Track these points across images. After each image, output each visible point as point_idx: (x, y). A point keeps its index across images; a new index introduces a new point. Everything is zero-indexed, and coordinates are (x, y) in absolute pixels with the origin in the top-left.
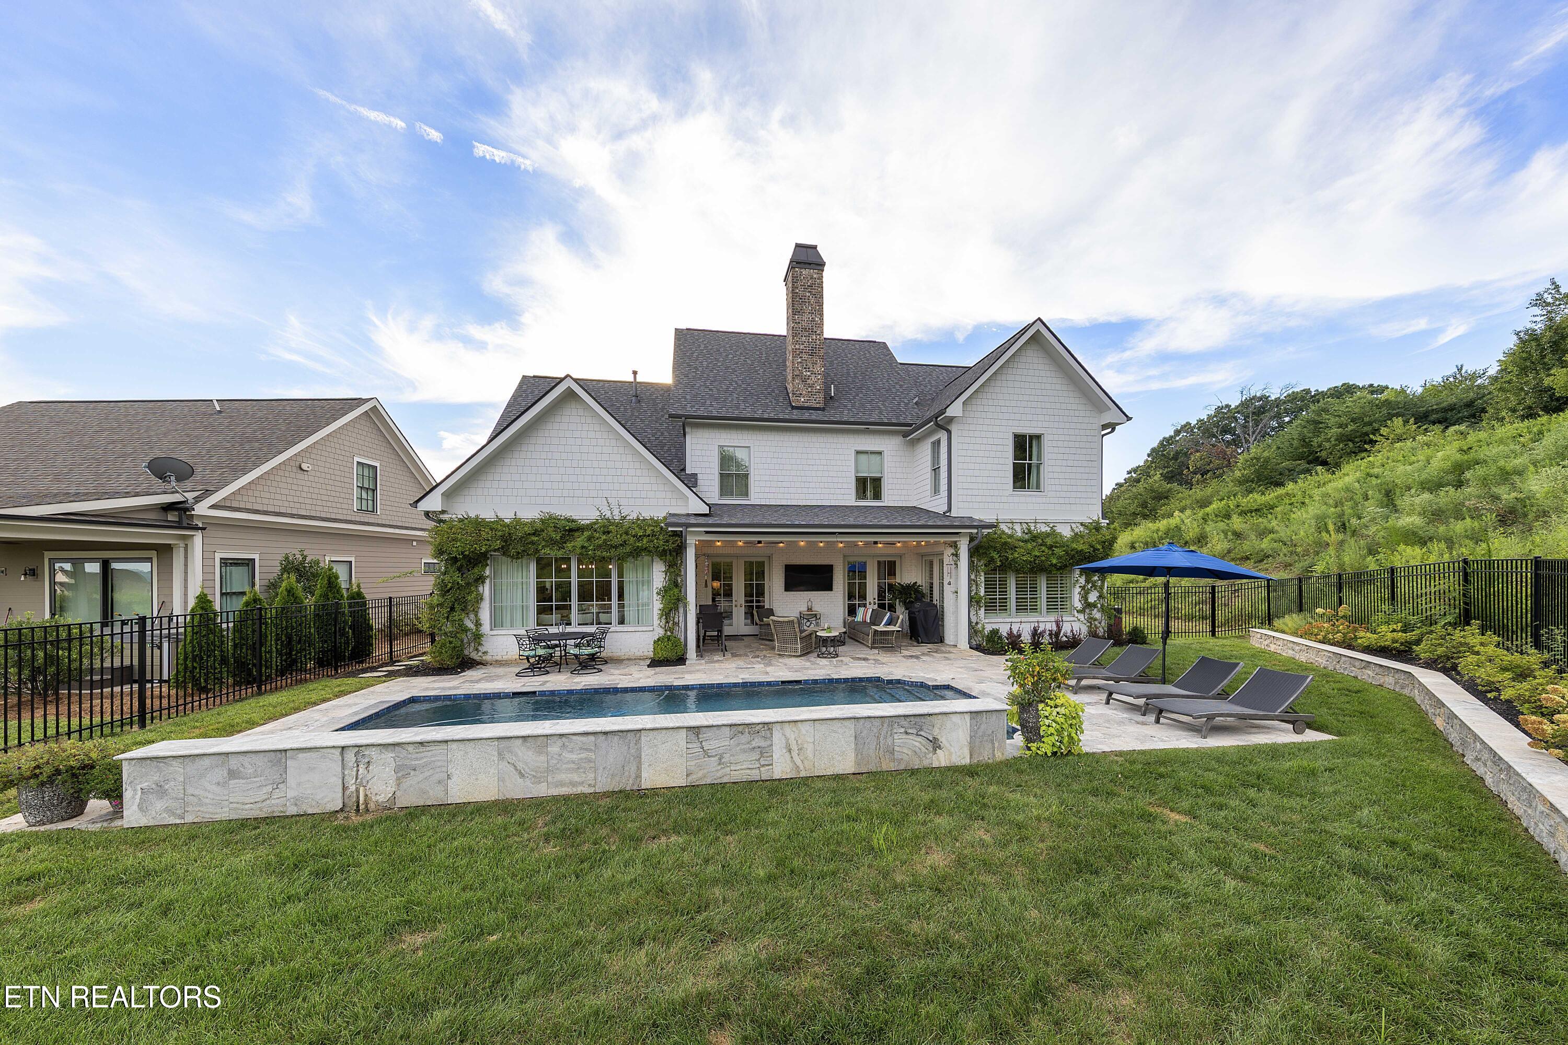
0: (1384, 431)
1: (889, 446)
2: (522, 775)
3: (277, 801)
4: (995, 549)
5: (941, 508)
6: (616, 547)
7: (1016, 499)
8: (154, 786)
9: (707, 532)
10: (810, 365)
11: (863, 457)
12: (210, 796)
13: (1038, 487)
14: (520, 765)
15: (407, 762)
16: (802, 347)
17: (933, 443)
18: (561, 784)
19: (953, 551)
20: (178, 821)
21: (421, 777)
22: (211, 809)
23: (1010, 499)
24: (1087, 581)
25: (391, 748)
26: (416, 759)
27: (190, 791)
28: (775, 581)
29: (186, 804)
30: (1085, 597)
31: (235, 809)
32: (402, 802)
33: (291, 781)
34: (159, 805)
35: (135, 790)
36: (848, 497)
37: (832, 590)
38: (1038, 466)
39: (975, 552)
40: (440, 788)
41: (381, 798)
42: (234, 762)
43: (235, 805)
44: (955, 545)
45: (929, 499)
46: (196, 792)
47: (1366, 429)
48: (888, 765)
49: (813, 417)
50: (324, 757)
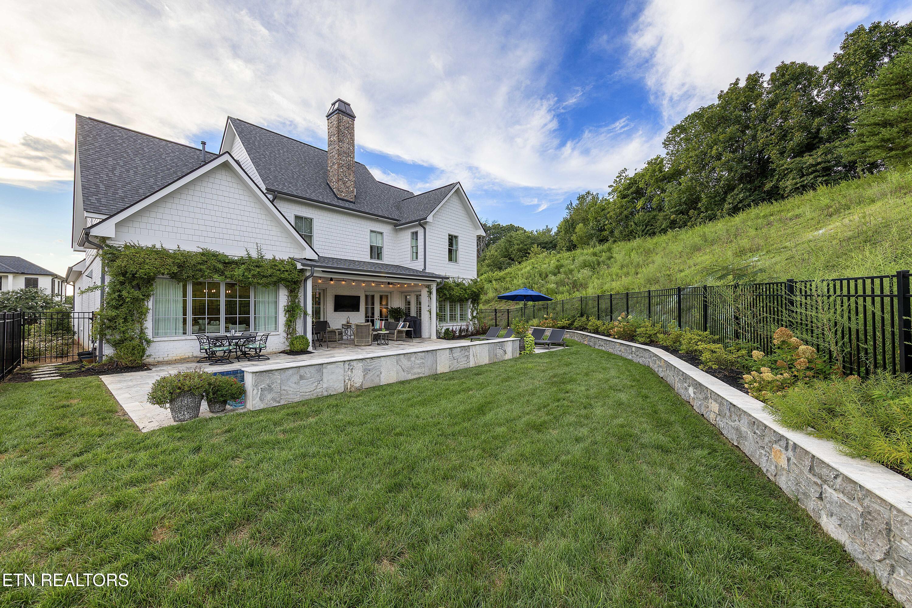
0: (532, 249)
1: (386, 229)
2: (404, 371)
3: (319, 390)
4: (446, 289)
5: (420, 268)
6: (266, 277)
7: (450, 266)
8: (267, 387)
9: (323, 271)
10: (347, 175)
11: (374, 234)
12: (292, 390)
13: (456, 261)
14: (403, 366)
15: (367, 367)
16: (343, 163)
17: (413, 233)
18: (415, 374)
19: (427, 290)
20: (277, 405)
21: (372, 374)
22: (292, 396)
23: (447, 266)
24: (473, 306)
25: (361, 361)
26: (370, 366)
27: (283, 388)
28: (330, 305)
29: (281, 395)
30: (472, 314)
31: (302, 395)
32: (366, 386)
33: (325, 380)
34: (269, 396)
35: (258, 389)
36: (366, 257)
37: (359, 311)
38: (456, 250)
39: (439, 291)
40: (378, 378)
41: (358, 385)
42: (302, 371)
43: (302, 394)
44: (429, 287)
45: (409, 262)
46: (286, 388)
47: (525, 247)
48: (497, 361)
49: (351, 207)
50: (337, 367)
